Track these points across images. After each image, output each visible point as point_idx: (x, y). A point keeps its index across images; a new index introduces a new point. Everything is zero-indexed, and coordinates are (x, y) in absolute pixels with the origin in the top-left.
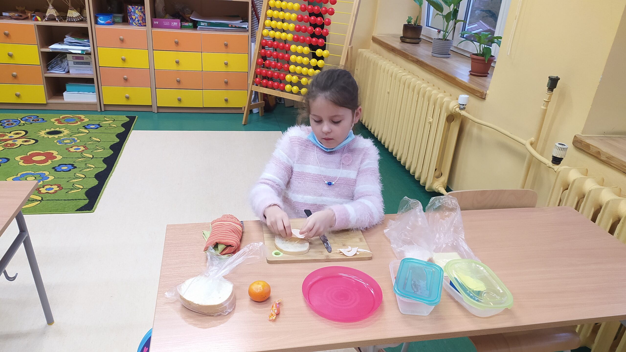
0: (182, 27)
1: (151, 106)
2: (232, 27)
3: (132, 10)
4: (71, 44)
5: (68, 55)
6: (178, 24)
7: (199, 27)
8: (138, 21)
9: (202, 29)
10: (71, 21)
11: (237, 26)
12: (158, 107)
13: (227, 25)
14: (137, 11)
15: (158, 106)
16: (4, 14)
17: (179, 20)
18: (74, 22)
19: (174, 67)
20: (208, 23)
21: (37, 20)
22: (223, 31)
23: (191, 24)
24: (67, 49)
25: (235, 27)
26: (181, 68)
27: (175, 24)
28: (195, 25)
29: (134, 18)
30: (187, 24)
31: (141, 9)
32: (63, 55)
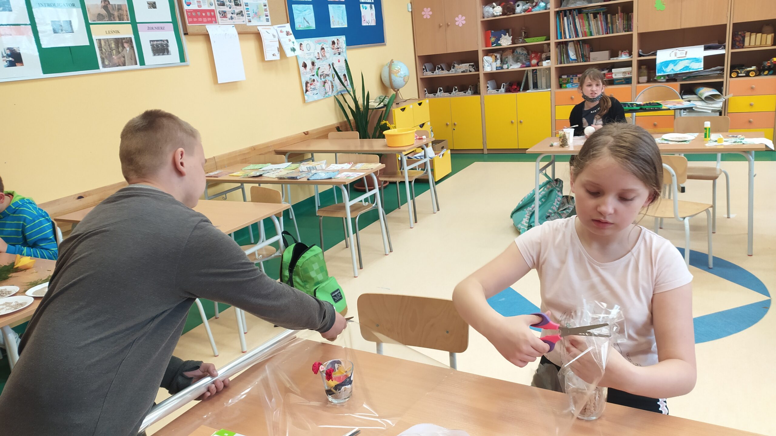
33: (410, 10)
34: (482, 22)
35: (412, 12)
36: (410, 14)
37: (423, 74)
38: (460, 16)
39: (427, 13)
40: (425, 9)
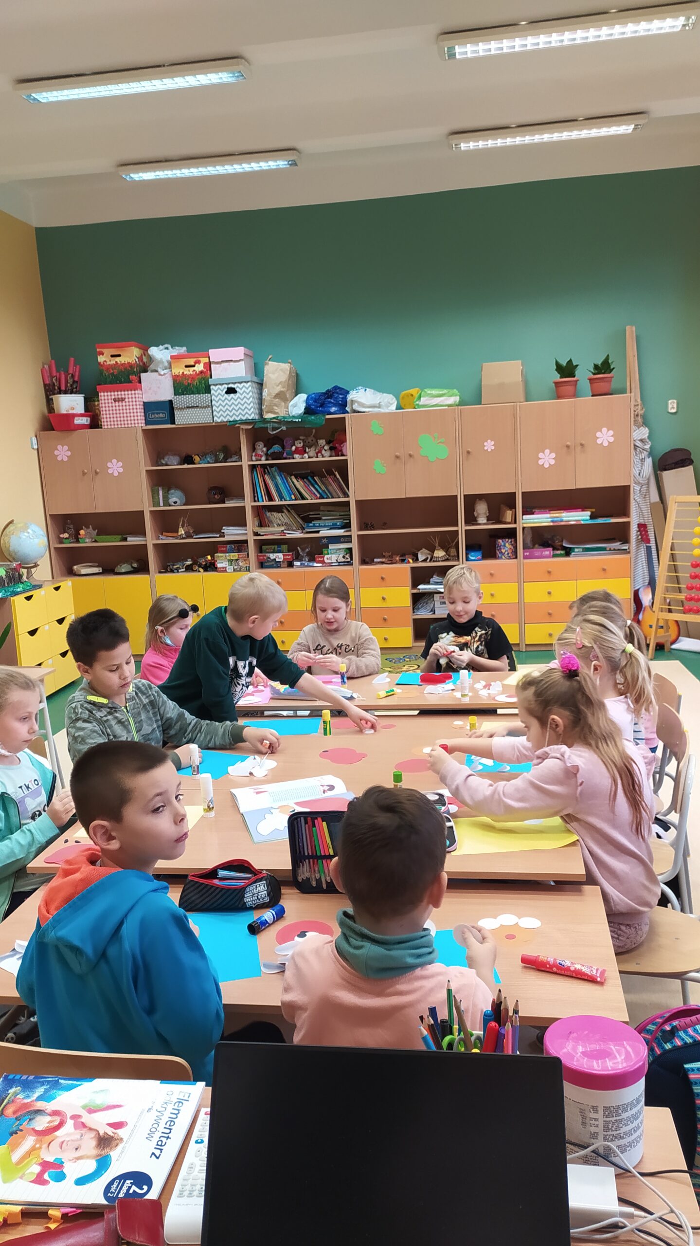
0: (554, 556)
1: (518, 644)
2: (610, 550)
3: (502, 544)
4: (437, 583)
5: (435, 595)
6: (550, 553)
7: (573, 553)
8: (508, 554)
9: (576, 556)
10: (436, 561)
11: (616, 548)
12: (527, 645)
13: (604, 549)
14: (507, 545)
15: (527, 643)
16: (376, 560)
17: (551, 549)
18: (439, 561)
19: (547, 599)
20: (583, 548)
21: (409, 562)
22: (600, 555)
23: (563, 552)
24: (436, 589)
25: (614, 550)
26: (553, 599)
27: (547, 553)
28: (568, 552)
29: (503, 551)
30: (559, 552)
31: (511, 542)
32: (431, 594)
33: (36, 447)
34: (148, 471)
35: (38, 449)
36: (36, 452)
37: (61, 541)
38: (114, 461)
39: (63, 453)
40: (59, 447)
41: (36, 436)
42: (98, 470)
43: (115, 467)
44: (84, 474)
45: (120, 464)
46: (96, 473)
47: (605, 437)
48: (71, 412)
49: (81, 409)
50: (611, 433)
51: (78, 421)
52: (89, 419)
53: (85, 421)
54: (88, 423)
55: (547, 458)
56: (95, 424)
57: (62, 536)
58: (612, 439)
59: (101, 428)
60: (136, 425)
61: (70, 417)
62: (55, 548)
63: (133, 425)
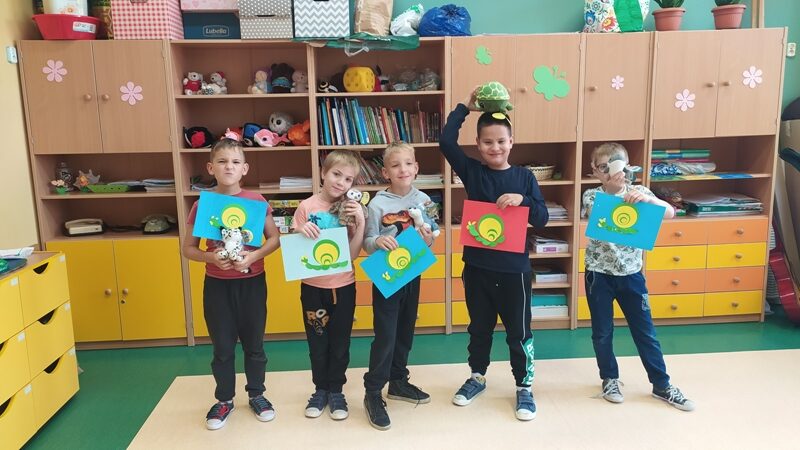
7: (700, 213)
9: (704, 216)
26: (681, 266)
33: (15, 61)
34: (178, 100)
35: (18, 64)
36: (15, 68)
37: (53, 190)
38: (131, 85)
39: (55, 70)
40: (50, 63)
41: (16, 47)
42: (107, 97)
43: (132, 93)
44: (85, 99)
45: (139, 89)
46: (104, 99)
47: (753, 77)
48: (67, 13)
49: (81, 10)
50: (760, 72)
51: (78, 27)
52: (94, 26)
53: (87, 28)
54: (93, 31)
55: (685, 100)
56: (102, 32)
57: (54, 183)
58: (760, 80)
59: (112, 38)
60: (163, 37)
61: (66, 21)
62: (43, 200)
63: (158, 37)
